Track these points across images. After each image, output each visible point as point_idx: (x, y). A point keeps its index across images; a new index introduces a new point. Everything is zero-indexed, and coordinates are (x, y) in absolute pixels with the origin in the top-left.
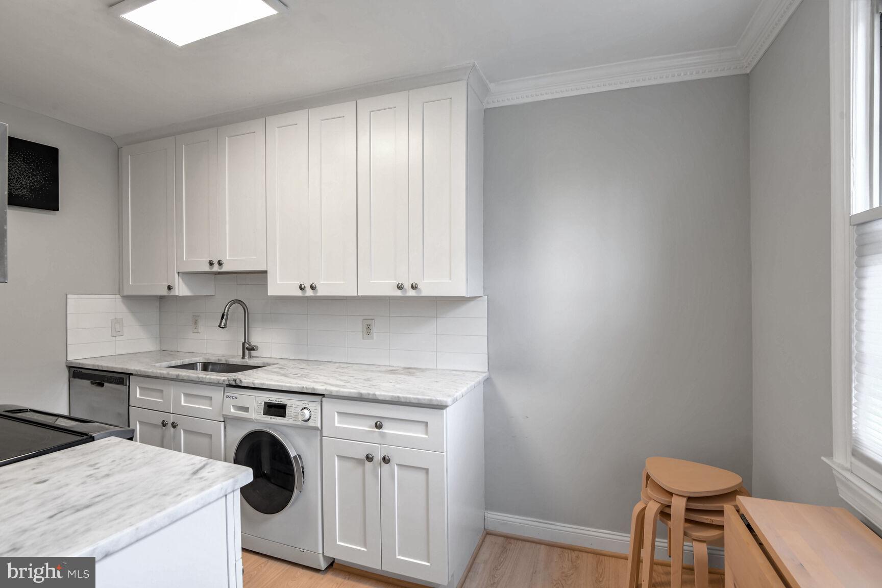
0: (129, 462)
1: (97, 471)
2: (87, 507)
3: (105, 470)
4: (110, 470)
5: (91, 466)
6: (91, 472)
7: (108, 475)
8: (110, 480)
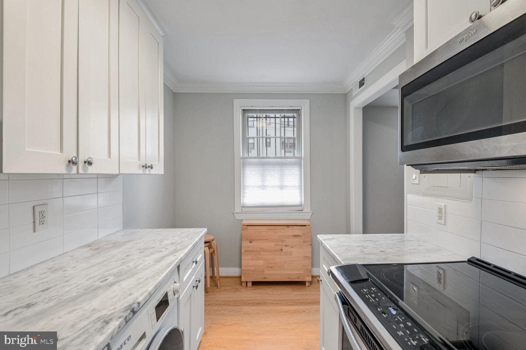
0: (349, 249)
1: (362, 249)
2: (368, 240)
3: (359, 248)
4: (357, 248)
5: (363, 252)
6: (364, 249)
7: (359, 246)
8: (360, 245)
